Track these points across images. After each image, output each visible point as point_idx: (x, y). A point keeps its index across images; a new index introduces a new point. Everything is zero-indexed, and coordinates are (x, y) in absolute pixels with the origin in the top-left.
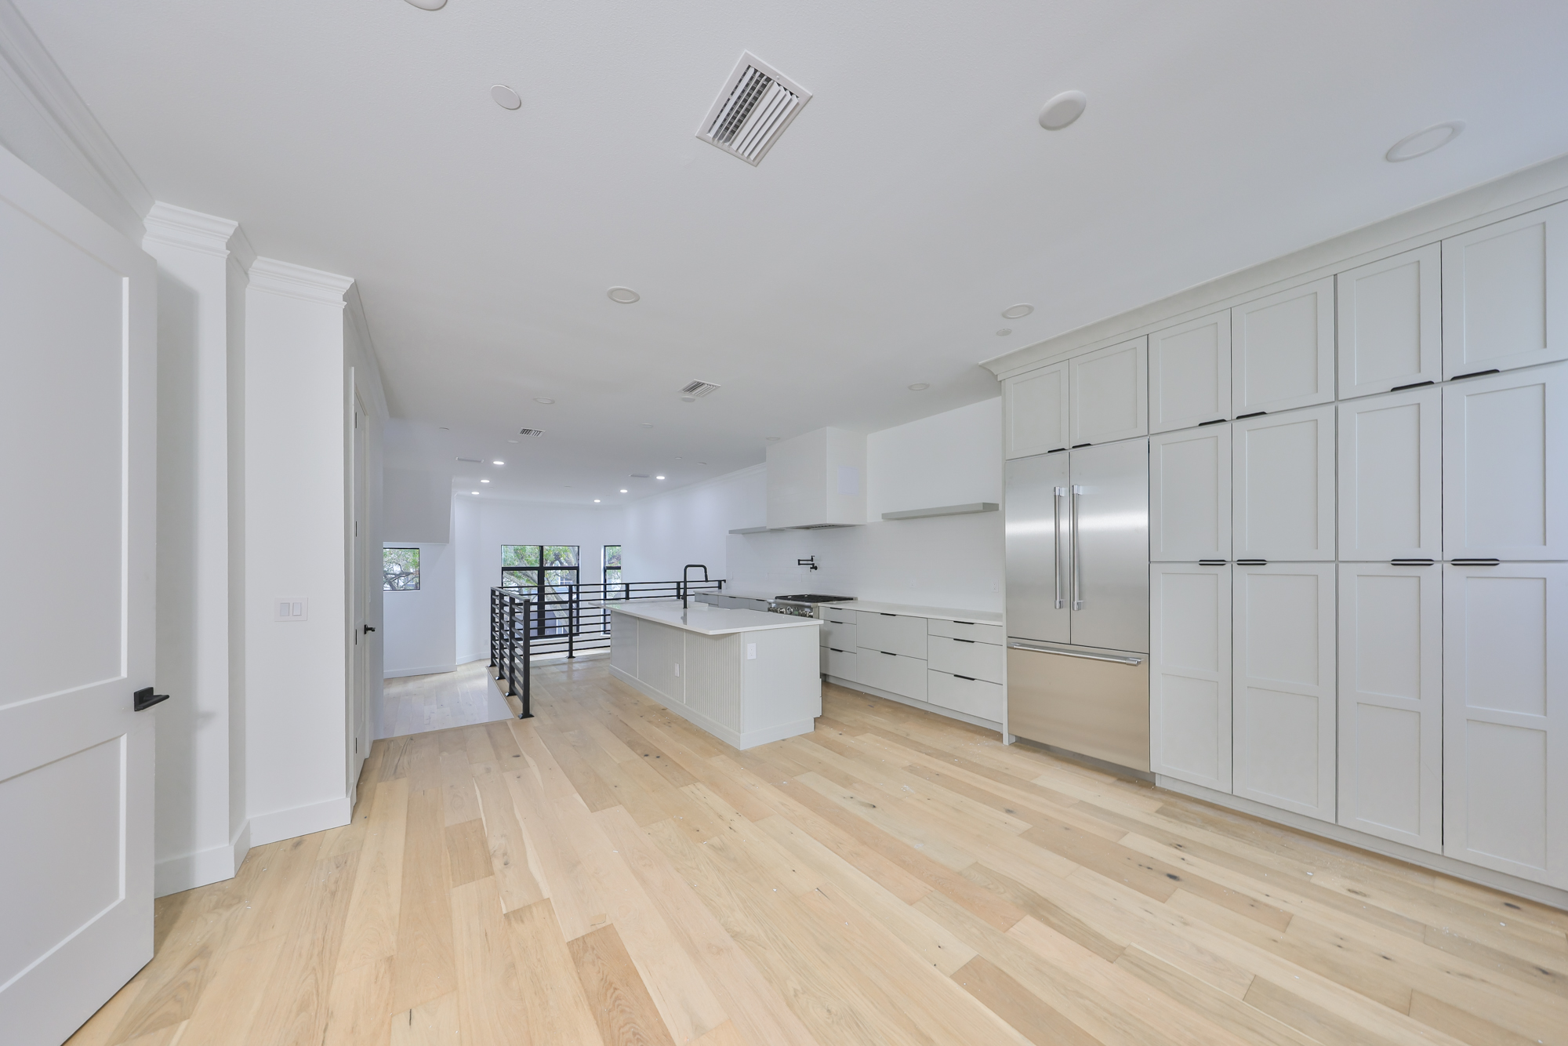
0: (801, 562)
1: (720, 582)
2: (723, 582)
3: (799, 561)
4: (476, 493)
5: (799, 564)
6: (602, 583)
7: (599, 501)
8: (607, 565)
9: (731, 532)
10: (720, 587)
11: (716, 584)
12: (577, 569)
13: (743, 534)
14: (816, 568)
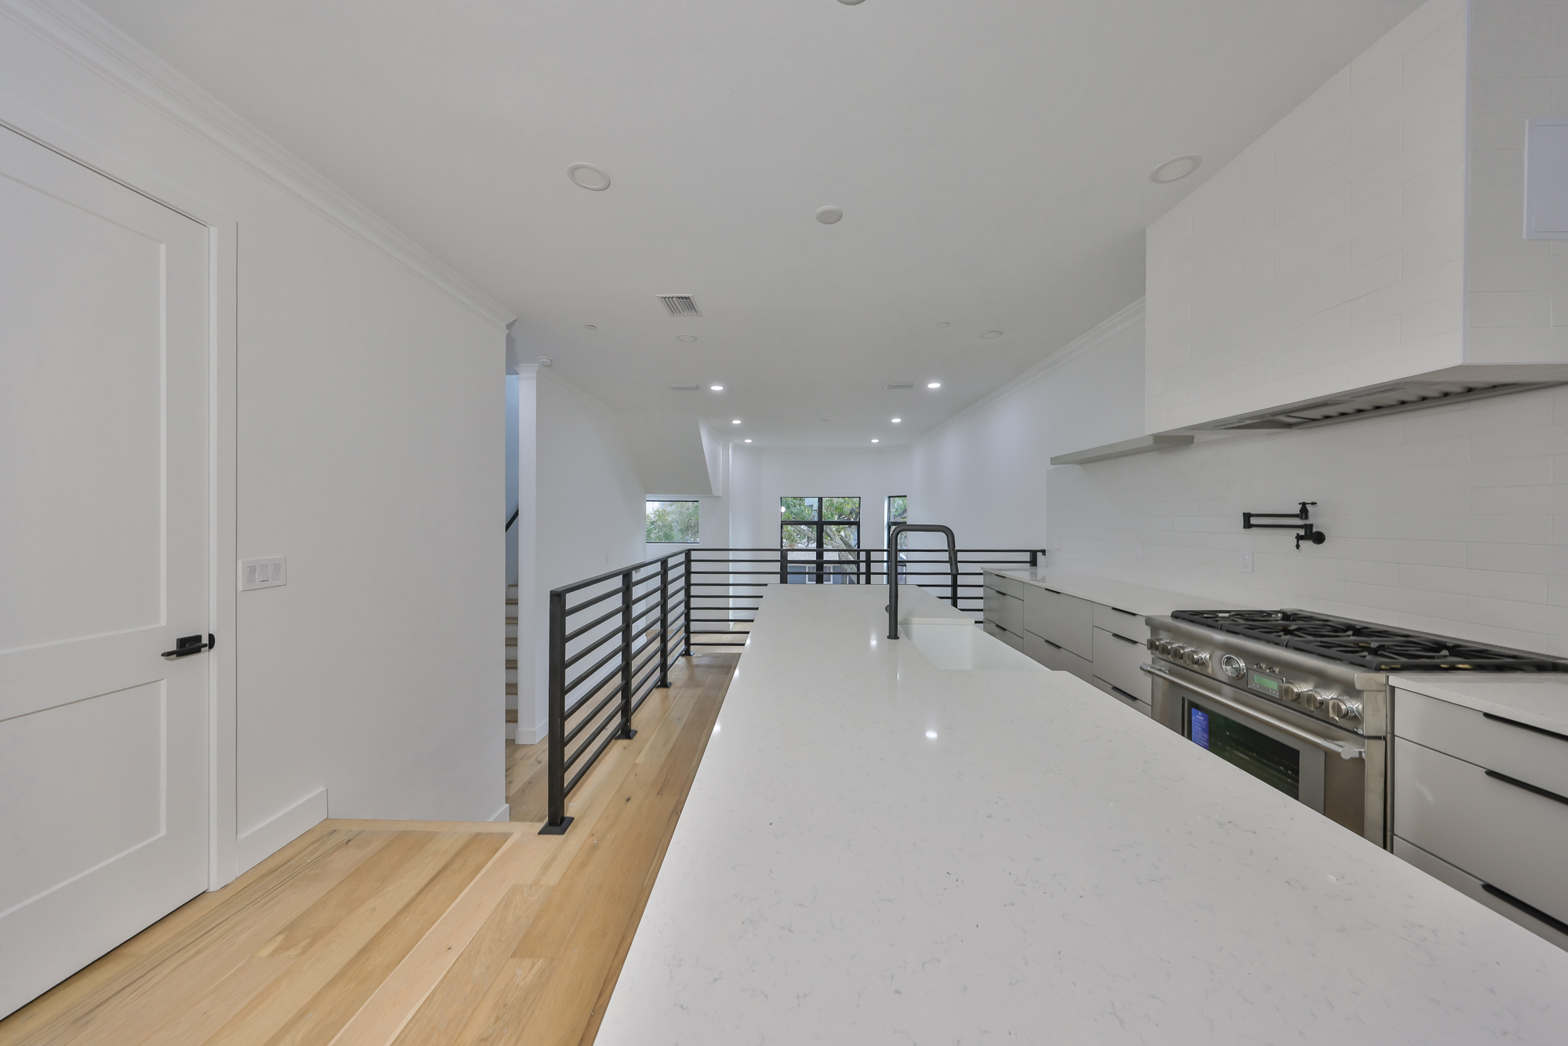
0: (1253, 521)
1: (1034, 553)
2: (1039, 555)
3: (1247, 517)
4: (748, 441)
5: (1247, 525)
6: (886, 548)
7: (876, 441)
8: (892, 520)
9: (1054, 461)
10: (1033, 562)
11: (1027, 557)
12: (857, 524)
13: (1080, 464)
14: (1319, 538)
